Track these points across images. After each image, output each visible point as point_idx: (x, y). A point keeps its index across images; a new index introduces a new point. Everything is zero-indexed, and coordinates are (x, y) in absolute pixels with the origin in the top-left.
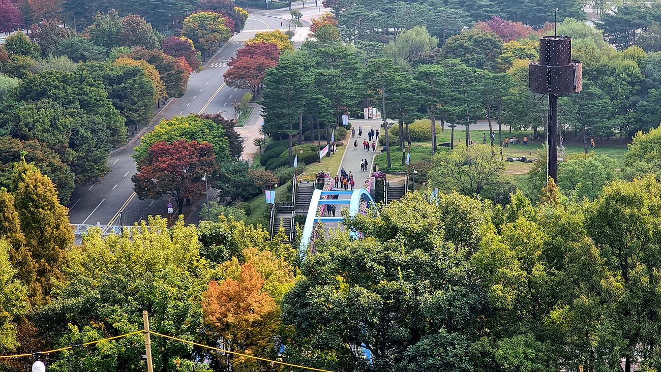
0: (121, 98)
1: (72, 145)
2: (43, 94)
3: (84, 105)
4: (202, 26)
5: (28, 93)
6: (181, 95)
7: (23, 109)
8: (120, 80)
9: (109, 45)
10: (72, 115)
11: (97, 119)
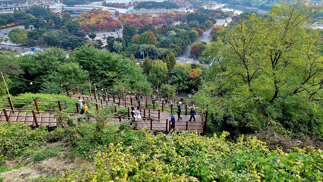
0: (191, 37)
1: (182, 45)
2: (179, 36)
3: (185, 38)
4: (208, 23)
5: (177, 36)
6: (201, 36)
7: (176, 39)
8: (191, 34)
9: (191, 27)
10: (183, 40)
11: (186, 41)
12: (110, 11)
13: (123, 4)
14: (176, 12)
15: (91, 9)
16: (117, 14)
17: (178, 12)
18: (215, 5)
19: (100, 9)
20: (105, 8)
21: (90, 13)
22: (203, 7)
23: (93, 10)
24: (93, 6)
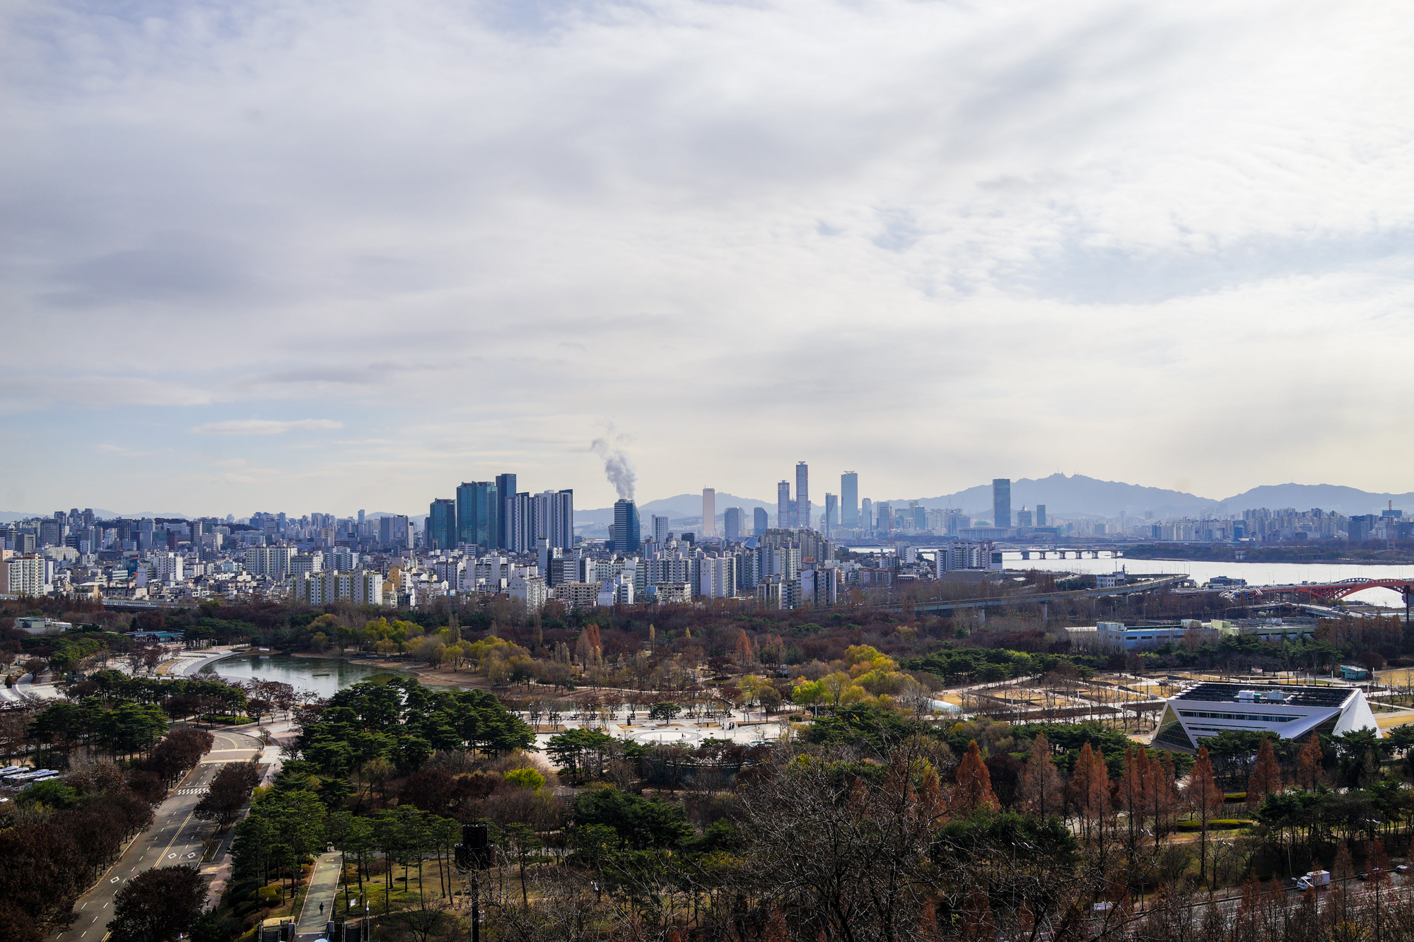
18: (174, 653)
22: (110, 664)
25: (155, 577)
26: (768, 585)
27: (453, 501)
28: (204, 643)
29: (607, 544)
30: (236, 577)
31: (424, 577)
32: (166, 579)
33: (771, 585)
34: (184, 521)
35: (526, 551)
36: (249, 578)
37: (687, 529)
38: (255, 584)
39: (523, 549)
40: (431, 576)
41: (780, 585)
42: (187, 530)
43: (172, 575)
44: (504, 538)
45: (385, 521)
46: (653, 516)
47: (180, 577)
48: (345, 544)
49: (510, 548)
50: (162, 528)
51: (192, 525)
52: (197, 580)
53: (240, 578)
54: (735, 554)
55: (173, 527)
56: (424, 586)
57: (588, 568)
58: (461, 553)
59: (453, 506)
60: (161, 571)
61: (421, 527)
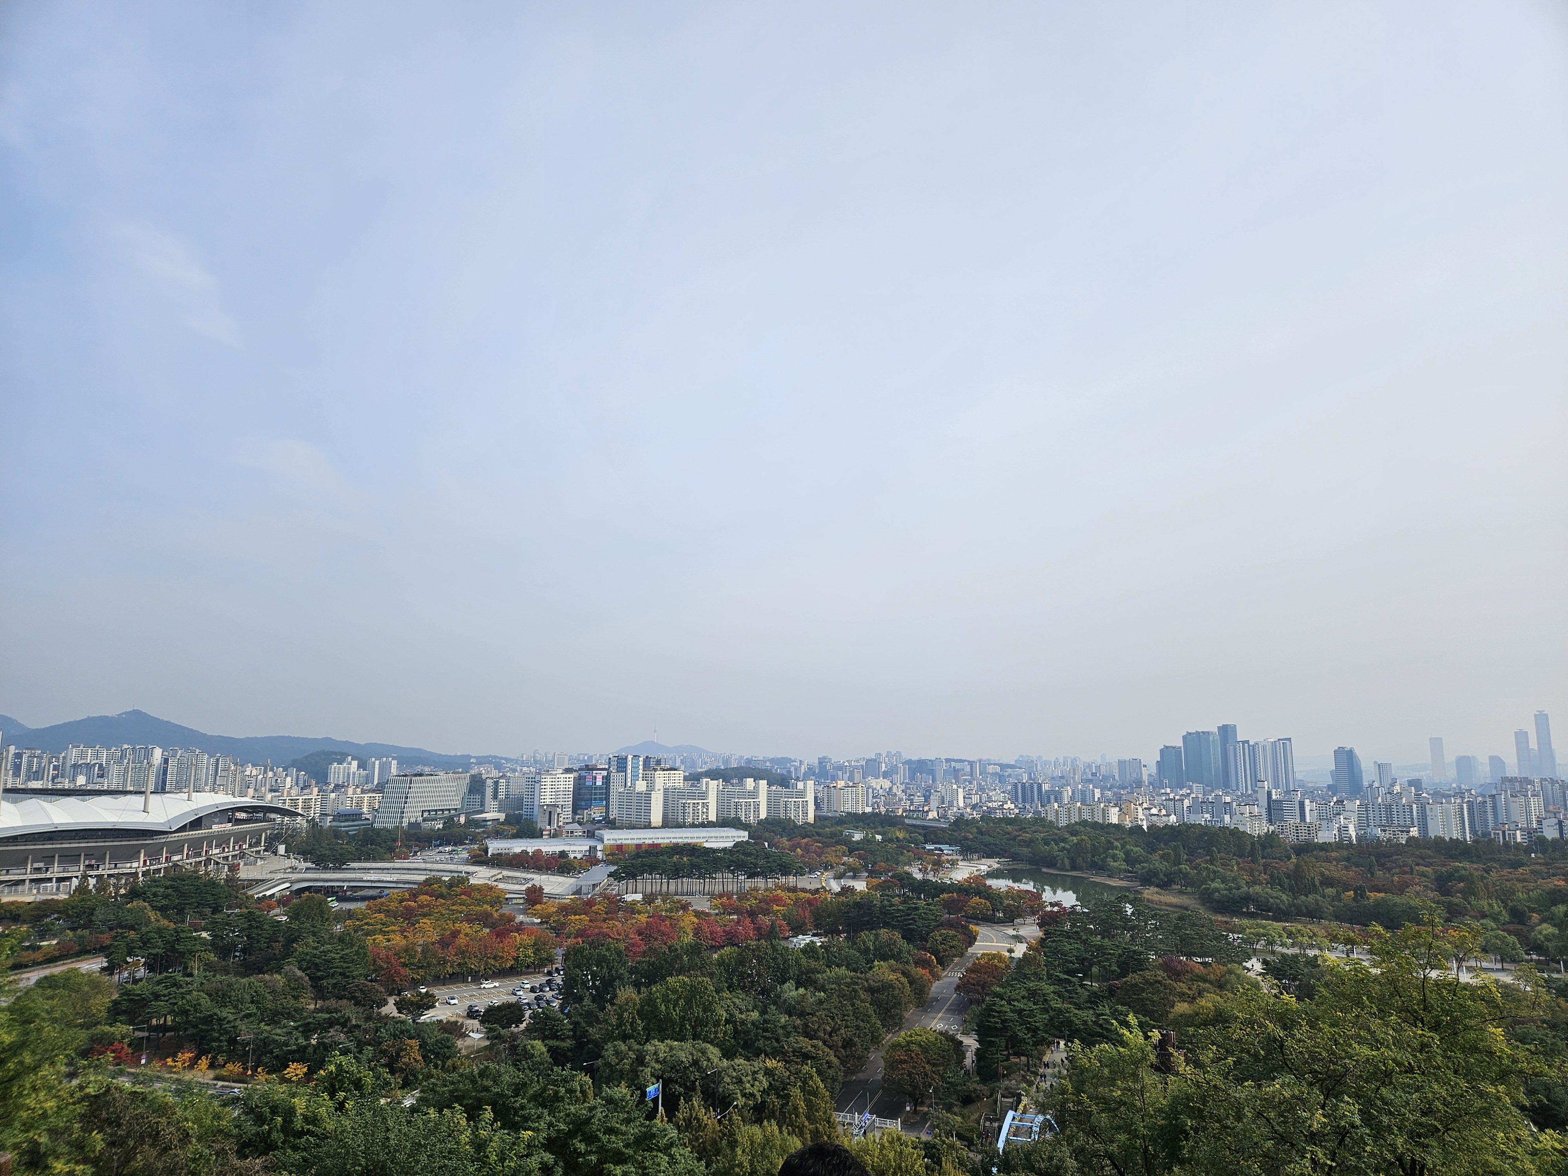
4: (944, 942)
6: (926, 1004)
8: (880, 991)
12: (501, 886)
13: (563, 854)
14: (794, 890)
15: (422, 878)
16: (534, 896)
17: (804, 890)
18: (953, 863)
19: (459, 882)
20: (481, 875)
21: (414, 895)
22: (906, 868)
23: (427, 883)
24: (429, 866)
25: (943, 803)
26: (1504, 832)
27: (1180, 748)
28: (975, 857)
29: (1329, 787)
30: (1002, 805)
31: (1154, 811)
32: (951, 804)
33: (1507, 832)
34: (966, 761)
35: (1250, 792)
36: (1012, 806)
37: (1414, 775)
38: (1017, 811)
39: (1247, 790)
40: (1160, 810)
41: (1518, 832)
42: (968, 768)
43: (955, 802)
44: (1228, 781)
45: (1122, 764)
46: (1375, 762)
47: (961, 804)
48: (1090, 781)
49: (1234, 788)
50: (950, 766)
51: (971, 763)
52: (974, 807)
53: (1005, 806)
54: (1466, 800)
55: (958, 766)
56: (1154, 818)
57: (1307, 809)
58: (1189, 791)
59: (1180, 752)
60: (947, 799)
61: (1154, 770)
